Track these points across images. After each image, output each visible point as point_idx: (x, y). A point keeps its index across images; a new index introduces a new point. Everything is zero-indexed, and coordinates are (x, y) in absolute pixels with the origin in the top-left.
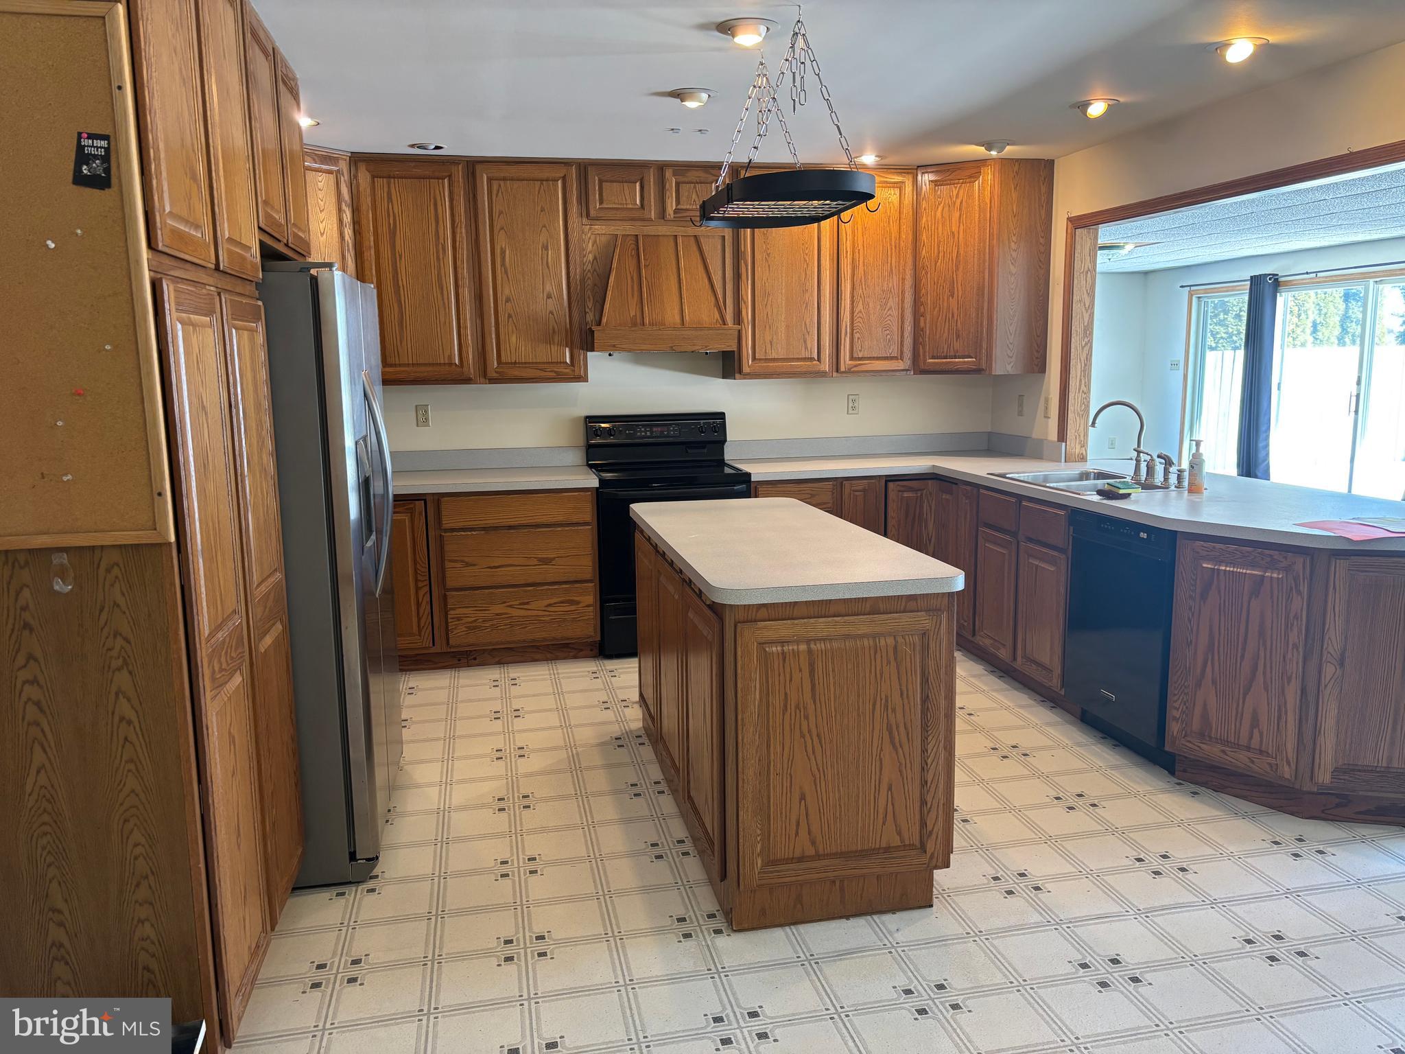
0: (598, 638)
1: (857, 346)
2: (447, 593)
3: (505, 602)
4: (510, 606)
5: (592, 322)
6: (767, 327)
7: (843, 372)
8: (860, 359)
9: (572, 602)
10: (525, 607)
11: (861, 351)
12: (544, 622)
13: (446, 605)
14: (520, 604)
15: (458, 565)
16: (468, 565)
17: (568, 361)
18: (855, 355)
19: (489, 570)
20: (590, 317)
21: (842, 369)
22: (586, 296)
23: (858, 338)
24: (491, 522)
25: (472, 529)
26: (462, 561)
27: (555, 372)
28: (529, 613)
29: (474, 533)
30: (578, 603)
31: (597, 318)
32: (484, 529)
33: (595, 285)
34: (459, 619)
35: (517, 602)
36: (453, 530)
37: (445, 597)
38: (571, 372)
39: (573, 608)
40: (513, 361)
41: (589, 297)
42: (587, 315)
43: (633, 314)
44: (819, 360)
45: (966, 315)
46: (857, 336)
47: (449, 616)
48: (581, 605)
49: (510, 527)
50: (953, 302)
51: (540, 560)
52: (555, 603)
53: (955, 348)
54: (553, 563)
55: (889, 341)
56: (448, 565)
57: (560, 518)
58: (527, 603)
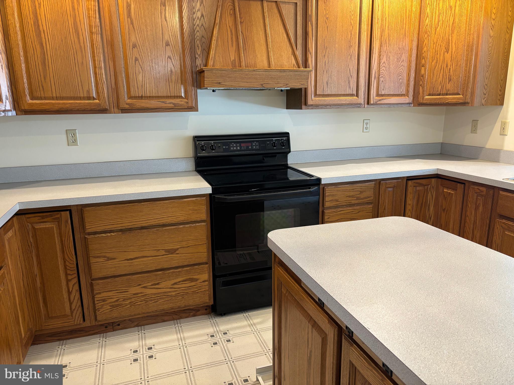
0: (212, 303)
1: (381, 86)
2: (94, 282)
3: (140, 285)
4: (145, 287)
5: (200, 65)
6: (325, 71)
7: (372, 104)
8: (382, 95)
9: (192, 280)
10: (157, 286)
11: (383, 90)
12: (171, 296)
13: (92, 290)
14: (152, 285)
15: (101, 260)
16: (109, 259)
17: (183, 95)
18: (380, 93)
19: (126, 261)
20: (199, 62)
21: (372, 102)
22: (196, 46)
23: (382, 81)
24: (127, 225)
25: (111, 232)
26: (105, 257)
27: (173, 104)
28: (159, 291)
29: (112, 234)
30: (197, 280)
31: (204, 62)
32: (121, 230)
33: (203, 37)
34: (104, 300)
35: (150, 284)
36: (95, 233)
37: (92, 285)
38: (185, 104)
39: (193, 284)
40: (140, 95)
41: (198, 46)
42: (197, 60)
43: (232, 58)
44: (357, 96)
45: (457, 65)
46: (381, 79)
47: (96, 299)
48: (199, 281)
49: (142, 228)
50: (448, 56)
51: (167, 251)
52: (179, 282)
53: (447, 88)
54: (177, 252)
55: (401, 83)
56: (93, 260)
57: (181, 219)
58: (158, 284)
